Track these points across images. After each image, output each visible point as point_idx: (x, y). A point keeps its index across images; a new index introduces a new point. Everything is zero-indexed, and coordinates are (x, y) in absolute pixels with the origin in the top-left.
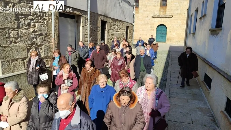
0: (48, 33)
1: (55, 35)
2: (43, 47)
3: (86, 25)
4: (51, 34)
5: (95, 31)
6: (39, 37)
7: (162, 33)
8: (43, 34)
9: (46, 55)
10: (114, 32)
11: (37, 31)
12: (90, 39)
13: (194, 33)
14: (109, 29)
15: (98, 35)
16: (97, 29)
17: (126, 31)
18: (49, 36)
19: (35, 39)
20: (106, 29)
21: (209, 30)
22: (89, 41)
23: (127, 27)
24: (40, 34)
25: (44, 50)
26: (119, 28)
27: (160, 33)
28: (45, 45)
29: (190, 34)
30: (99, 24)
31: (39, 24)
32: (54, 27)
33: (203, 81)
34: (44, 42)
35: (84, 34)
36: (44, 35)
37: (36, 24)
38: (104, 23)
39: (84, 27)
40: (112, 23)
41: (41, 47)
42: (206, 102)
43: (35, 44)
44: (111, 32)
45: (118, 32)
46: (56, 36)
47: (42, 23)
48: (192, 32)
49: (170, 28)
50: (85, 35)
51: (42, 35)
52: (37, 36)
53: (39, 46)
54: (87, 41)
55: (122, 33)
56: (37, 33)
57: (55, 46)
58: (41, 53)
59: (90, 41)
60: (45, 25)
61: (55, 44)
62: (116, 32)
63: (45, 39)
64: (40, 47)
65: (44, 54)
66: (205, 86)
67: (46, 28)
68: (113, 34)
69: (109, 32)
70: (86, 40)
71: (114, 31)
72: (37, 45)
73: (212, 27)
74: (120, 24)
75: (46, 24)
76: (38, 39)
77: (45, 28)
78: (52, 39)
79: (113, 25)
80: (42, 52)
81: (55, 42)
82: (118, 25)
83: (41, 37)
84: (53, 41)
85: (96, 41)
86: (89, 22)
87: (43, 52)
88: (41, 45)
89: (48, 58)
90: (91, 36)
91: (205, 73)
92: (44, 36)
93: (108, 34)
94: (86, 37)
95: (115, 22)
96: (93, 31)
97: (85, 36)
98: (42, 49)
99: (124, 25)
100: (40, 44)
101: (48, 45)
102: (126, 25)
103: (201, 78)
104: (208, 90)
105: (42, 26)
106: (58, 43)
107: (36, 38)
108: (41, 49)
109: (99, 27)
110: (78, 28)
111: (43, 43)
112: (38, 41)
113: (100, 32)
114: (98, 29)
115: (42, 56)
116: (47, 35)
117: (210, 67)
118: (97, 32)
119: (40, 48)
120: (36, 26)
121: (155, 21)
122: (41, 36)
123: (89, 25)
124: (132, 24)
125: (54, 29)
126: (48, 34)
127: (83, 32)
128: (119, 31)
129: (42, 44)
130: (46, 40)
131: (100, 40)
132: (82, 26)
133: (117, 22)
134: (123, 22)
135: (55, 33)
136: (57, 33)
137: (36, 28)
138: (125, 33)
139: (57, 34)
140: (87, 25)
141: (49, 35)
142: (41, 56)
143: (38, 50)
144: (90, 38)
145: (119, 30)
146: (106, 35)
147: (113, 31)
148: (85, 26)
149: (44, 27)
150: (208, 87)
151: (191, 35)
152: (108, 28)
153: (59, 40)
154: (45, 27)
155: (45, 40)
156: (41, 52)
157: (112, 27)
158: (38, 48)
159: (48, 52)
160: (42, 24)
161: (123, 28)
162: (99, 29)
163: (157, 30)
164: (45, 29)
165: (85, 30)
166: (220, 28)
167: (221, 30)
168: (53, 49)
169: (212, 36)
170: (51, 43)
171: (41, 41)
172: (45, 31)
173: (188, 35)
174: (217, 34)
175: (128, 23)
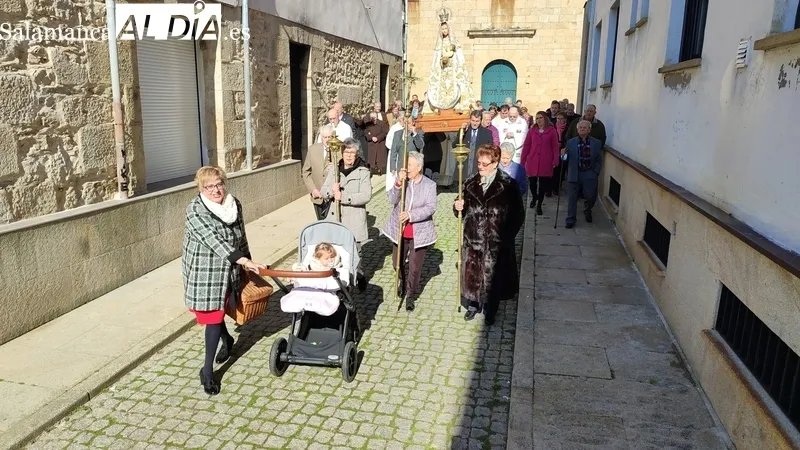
0: (96, 85)
1: (122, 93)
2: (78, 137)
3: (235, 59)
4: (107, 90)
5: (271, 79)
6: (63, 98)
7: (502, 91)
8: (77, 88)
9: (93, 164)
10: (338, 86)
11: (52, 75)
12: (253, 108)
13: (608, 87)
14: (319, 74)
15: (280, 95)
16: (276, 74)
17: (378, 80)
18: (102, 97)
19: (48, 105)
20: (309, 74)
21: (660, 71)
22: (247, 115)
23: (384, 68)
24: (67, 90)
25: (85, 146)
26: (354, 72)
27: (496, 90)
28: (86, 127)
29: (593, 90)
30: (284, 55)
31: (61, 51)
32: (119, 62)
33: (639, 242)
34: (81, 118)
35: (228, 88)
36: (80, 91)
37: (49, 51)
38: (299, 53)
39: (228, 63)
40: (328, 54)
41: (71, 137)
42: (654, 309)
43: (46, 125)
44: (326, 86)
45: (352, 86)
46: (125, 96)
47: (72, 48)
48: (601, 81)
49: (529, 74)
50: (234, 93)
51: (75, 90)
52: (55, 95)
53: (62, 131)
54: (243, 117)
55: (365, 88)
56: (55, 85)
57: (125, 133)
58: (71, 158)
59: (252, 115)
60: (83, 54)
61: (123, 125)
62: (343, 85)
63: (83, 106)
64: (66, 138)
65: (86, 162)
66: (644, 259)
67: (88, 66)
68: (334, 93)
69: (319, 84)
70: (239, 112)
71: (337, 82)
72: (54, 127)
73: (668, 61)
74: (357, 56)
75: (85, 49)
76: (59, 105)
77: (82, 66)
78: (111, 107)
79: (334, 60)
80: (76, 155)
81: (123, 118)
82: (350, 61)
83: (70, 99)
84: (116, 114)
85: (276, 115)
86: (246, 47)
87: (81, 155)
88: (70, 131)
89: (102, 177)
90: (254, 97)
91: (650, 218)
92: (80, 96)
93: (318, 90)
94: (240, 102)
95: (340, 49)
96: (263, 79)
97: (233, 97)
98: (75, 144)
99: (370, 59)
100: (65, 124)
101: (99, 127)
102: (379, 59)
103: (636, 230)
104: (660, 269)
105: (73, 57)
106: (137, 122)
107: (51, 103)
108: (72, 142)
109: (285, 66)
110: (205, 67)
111: (79, 121)
112: (60, 112)
113: (288, 82)
114: (282, 72)
115: (78, 171)
116: (90, 91)
117: (667, 194)
118: (278, 83)
119: (68, 138)
120: (50, 58)
121: (476, 47)
122: (69, 94)
123: (246, 58)
124: (399, 58)
125: (119, 70)
126: (96, 89)
127: (227, 81)
128: (356, 81)
129: (74, 123)
130: (90, 110)
131: (287, 111)
132: (223, 63)
133: (345, 50)
134: (368, 48)
135: (121, 86)
136: (128, 84)
137: (50, 63)
138: (376, 88)
139: (128, 89)
140: (241, 56)
141: (100, 93)
142: (73, 170)
143: (62, 148)
144: (252, 105)
145: (356, 77)
146: (309, 93)
147: (332, 81)
148: (234, 61)
149: (78, 60)
150: (658, 260)
151: (600, 91)
152: (316, 70)
153: (137, 110)
154: (85, 62)
155: (87, 112)
156: (71, 153)
157: (331, 66)
158: (61, 139)
159: (99, 158)
160: (69, 51)
161: (369, 72)
162: (285, 74)
163: (483, 81)
164: (85, 68)
165: (232, 77)
166: (695, 61)
167: (699, 66)
168: (119, 146)
169: (668, 88)
170: (107, 121)
171: (72, 116)
172: (85, 75)
173: (587, 93)
174: (686, 81)
175: (385, 55)
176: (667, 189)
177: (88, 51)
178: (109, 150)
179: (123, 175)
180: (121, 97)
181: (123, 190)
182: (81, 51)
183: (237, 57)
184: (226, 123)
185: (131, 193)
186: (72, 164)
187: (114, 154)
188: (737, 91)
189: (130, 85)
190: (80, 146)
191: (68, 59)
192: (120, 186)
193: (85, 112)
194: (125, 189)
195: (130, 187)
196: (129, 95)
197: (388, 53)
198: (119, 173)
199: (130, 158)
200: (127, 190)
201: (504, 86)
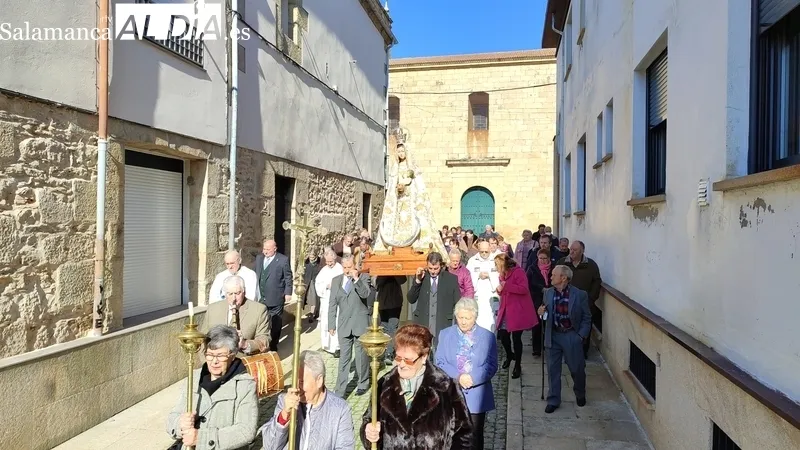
0: (80, 222)
1: (106, 230)
2: (56, 274)
3: (221, 193)
4: (91, 228)
5: (255, 211)
6: (45, 236)
7: (481, 215)
8: (61, 226)
9: (68, 301)
10: (322, 215)
11: (37, 216)
12: (237, 240)
13: (581, 214)
14: (303, 205)
15: (264, 225)
16: (261, 206)
17: (360, 208)
18: (85, 234)
19: (30, 244)
20: (294, 205)
21: (628, 203)
22: (231, 246)
23: (366, 197)
24: (51, 228)
25: (63, 283)
26: (337, 202)
27: (475, 215)
28: (66, 264)
29: (568, 216)
30: (269, 188)
31: (48, 192)
32: (105, 200)
33: (626, 372)
34: (61, 255)
35: (213, 221)
36: (64, 229)
37: (37, 191)
38: (284, 185)
39: (214, 197)
40: (313, 185)
41: (50, 274)
42: (647, 445)
43: (25, 264)
44: (310, 216)
45: (336, 215)
46: (109, 233)
47: (60, 189)
48: (574, 209)
49: (506, 199)
50: (218, 226)
51: (58, 229)
52: (38, 234)
53: (41, 269)
55: (348, 216)
56: (38, 224)
57: (105, 269)
58: (47, 296)
59: (236, 245)
60: (71, 193)
61: (104, 261)
62: (326, 214)
63: (66, 244)
64: (44, 276)
65: (62, 299)
66: (632, 389)
67: (74, 205)
68: (318, 221)
69: (303, 214)
70: (222, 243)
71: (321, 211)
72: (33, 266)
73: (634, 194)
74: (341, 186)
75: (73, 189)
76: (41, 243)
77: (68, 204)
78: (94, 243)
79: (319, 191)
80: (52, 292)
81: (105, 254)
82: (333, 191)
83: (52, 237)
84: (98, 250)
86: (233, 182)
87: (58, 292)
88: (49, 269)
89: (77, 314)
90: (238, 228)
91: (633, 347)
92: (63, 234)
94: (223, 234)
95: (325, 181)
96: (248, 213)
97: (217, 230)
98: (52, 281)
99: (353, 189)
100: (45, 262)
101: (79, 264)
102: (361, 189)
103: (621, 360)
104: (648, 402)
105: (60, 197)
106: (118, 257)
107: (33, 242)
108: (50, 280)
109: (270, 198)
110: (192, 201)
111: (60, 259)
112: (41, 251)
113: (273, 213)
114: (267, 204)
115: (53, 309)
116: (74, 229)
117: (645, 322)
118: (263, 214)
119: (46, 276)
120: (37, 199)
121: (454, 175)
122: (53, 232)
123: (232, 192)
124: (381, 187)
125: (106, 208)
126: (79, 227)
127: (212, 214)
128: (340, 209)
129: (53, 261)
130: (72, 247)
132: (209, 197)
133: (329, 182)
134: (351, 179)
135: (106, 223)
136: (113, 221)
137: (37, 204)
138: (359, 216)
139: (113, 226)
140: (227, 190)
141: (83, 230)
142: (48, 308)
143: (38, 286)
144: (236, 236)
145: (339, 206)
147: (316, 211)
148: (220, 196)
149: (65, 200)
150: (646, 392)
151: (574, 218)
152: (301, 201)
153: (120, 245)
154: (72, 201)
155: (68, 250)
156: (48, 291)
157: (315, 197)
158: (39, 277)
159: (76, 294)
160: (57, 191)
161: (353, 200)
162: (270, 206)
163: (462, 206)
164: (70, 207)
165: (217, 211)
166: (659, 197)
167: (664, 201)
168: (98, 281)
169: (638, 220)
170: (88, 257)
171: (53, 252)
172: (71, 214)
173: (563, 219)
174: (653, 215)
175: (368, 185)
176: (647, 320)
177: (76, 190)
178: (87, 287)
179: (100, 312)
180: (105, 233)
181: (97, 327)
182: (68, 191)
183: (223, 191)
184: (208, 254)
185: (105, 329)
186: (47, 301)
187: (92, 291)
188: (703, 227)
189: (115, 222)
190: (57, 283)
191: (56, 199)
192: (94, 322)
193: (66, 249)
194: (99, 325)
195: (105, 323)
196: (112, 231)
197: (371, 183)
198: (95, 309)
199: (108, 294)
200: (102, 326)
201: (482, 211)
